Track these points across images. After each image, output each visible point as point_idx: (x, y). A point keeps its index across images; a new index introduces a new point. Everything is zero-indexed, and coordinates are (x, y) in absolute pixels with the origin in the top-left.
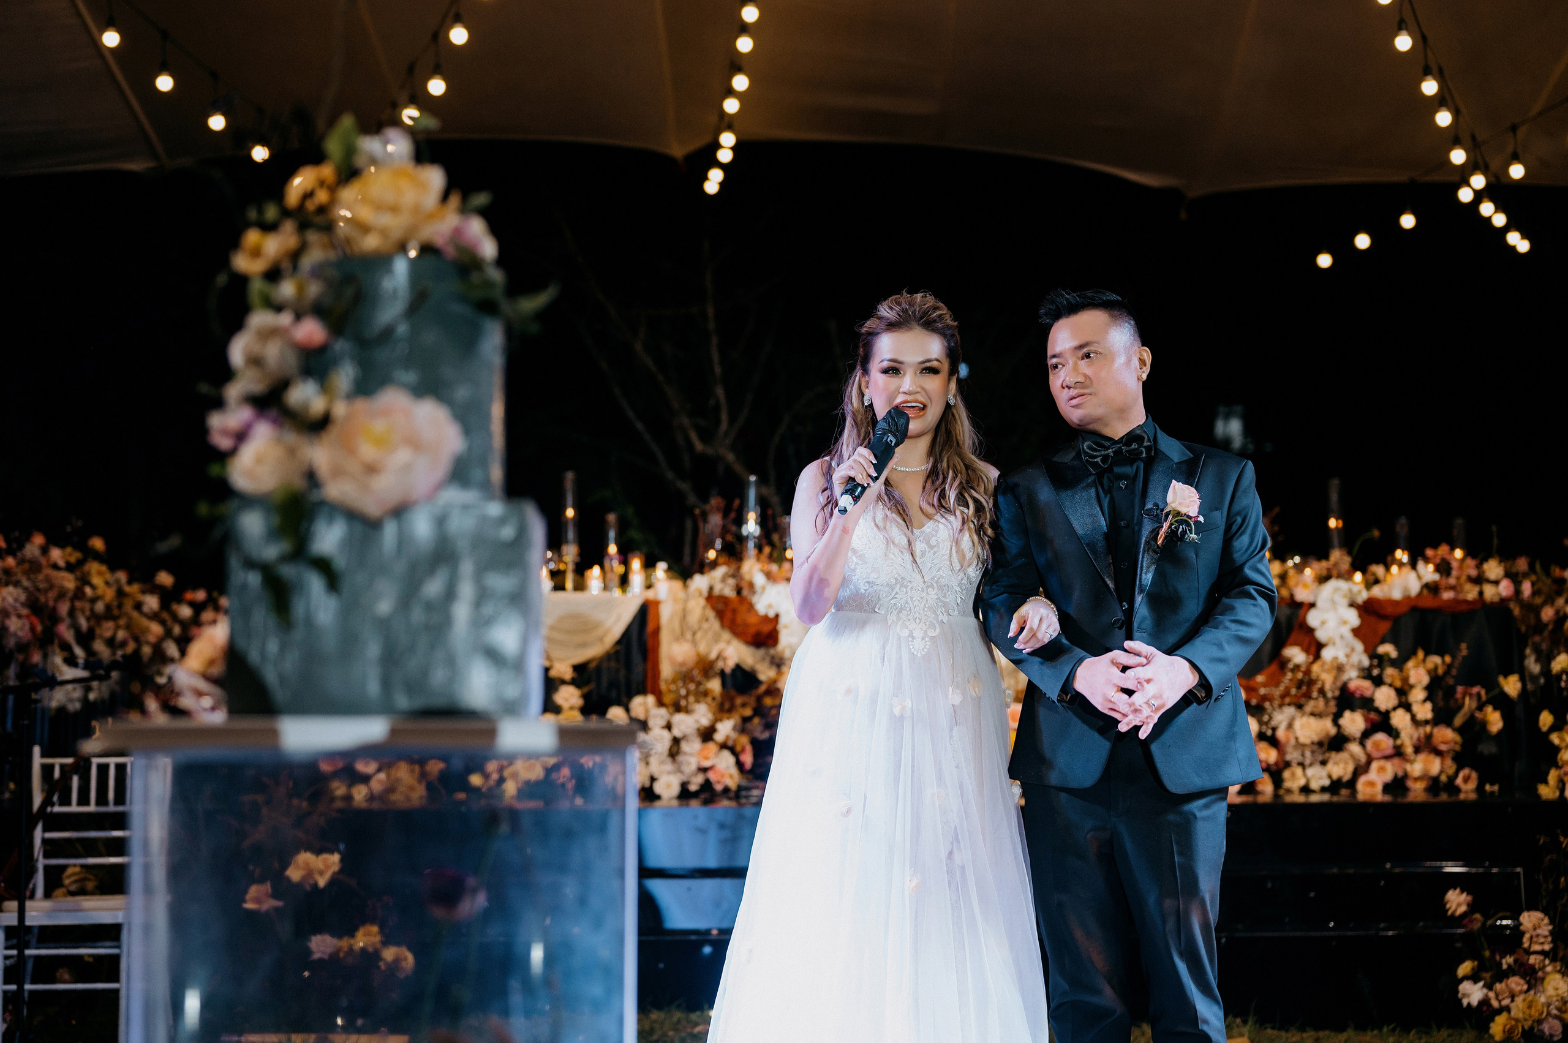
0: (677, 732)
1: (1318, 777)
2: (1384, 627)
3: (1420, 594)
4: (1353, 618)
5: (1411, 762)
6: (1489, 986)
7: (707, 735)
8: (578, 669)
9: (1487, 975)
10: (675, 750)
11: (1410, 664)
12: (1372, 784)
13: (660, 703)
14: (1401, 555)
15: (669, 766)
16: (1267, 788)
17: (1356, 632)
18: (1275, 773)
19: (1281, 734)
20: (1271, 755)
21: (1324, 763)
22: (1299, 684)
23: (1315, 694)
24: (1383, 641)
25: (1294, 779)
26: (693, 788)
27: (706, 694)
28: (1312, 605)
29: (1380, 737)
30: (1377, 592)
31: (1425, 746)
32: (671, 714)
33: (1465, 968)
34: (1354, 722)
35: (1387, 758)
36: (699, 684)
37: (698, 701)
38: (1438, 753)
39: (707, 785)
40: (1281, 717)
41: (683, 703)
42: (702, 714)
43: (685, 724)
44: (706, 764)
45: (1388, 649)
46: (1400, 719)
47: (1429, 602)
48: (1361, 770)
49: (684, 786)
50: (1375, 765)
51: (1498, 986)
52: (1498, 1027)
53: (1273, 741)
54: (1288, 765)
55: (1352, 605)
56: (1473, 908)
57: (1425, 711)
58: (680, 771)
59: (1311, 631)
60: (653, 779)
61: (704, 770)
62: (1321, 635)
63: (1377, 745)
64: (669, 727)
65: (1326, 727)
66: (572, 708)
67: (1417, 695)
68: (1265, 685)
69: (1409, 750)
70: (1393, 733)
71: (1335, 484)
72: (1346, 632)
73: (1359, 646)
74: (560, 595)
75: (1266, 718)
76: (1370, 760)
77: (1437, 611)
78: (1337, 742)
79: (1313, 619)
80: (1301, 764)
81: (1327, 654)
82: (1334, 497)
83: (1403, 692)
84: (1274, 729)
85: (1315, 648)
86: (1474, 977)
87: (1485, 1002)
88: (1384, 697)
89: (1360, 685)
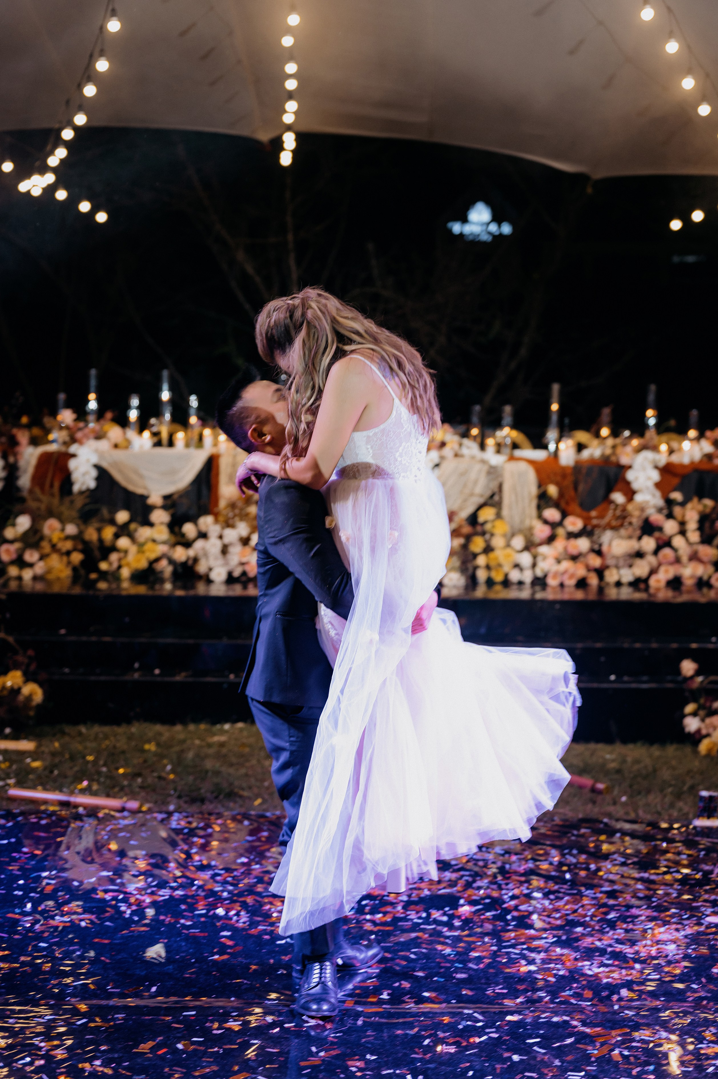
0: (226, 540)
1: (627, 575)
2: (676, 481)
3: (701, 461)
4: (655, 476)
5: (685, 566)
6: (703, 720)
7: (245, 541)
8: (166, 498)
9: (702, 713)
10: (225, 550)
11: (689, 506)
12: (658, 581)
13: (216, 521)
14: (692, 433)
15: (220, 561)
16: (594, 581)
17: (658, 485)
18: (600, 573)
19: (605, 548)
20: (596, 562)
21: (630, 566)
22: (617, 518)
23: (626, 524)
24: (675, 490)
25: (611, 576)
26: (237, 574)
27: (247, 515)
28: (630, 467)
29: (667, 552)
30: (675, 458)
31: (694, 557)
32: (223, 528)
33: (690, 708)
34: (649, 543)
35: (671, 564)
36: (242, 509)
37: (241, 520)
38: (700, 561)
39: (244, 573)
40: (607, 537)
41: (231, 522)
42: (242, 529)
43: (231, 535)
44: (244, 560)
45: (677, 496)
46: (678, 541)
47: (706, 466)
48: (653, 572)
49: (230, 574)
50: (662, 569)
51: (708, 721)
52: (704, 747)
53: (599, 553)
54: (607, 567)
55: (656, 467)
56: (698, 673)
57: (694, 536)
58: (227, 564)
59: (628, 483)
60: (210, 569)
61: (242, 564)
62: (635, 486)
63: (665, 556)
64: (221, 537)
65: (633, 545)
66: (162, 523)
67: (692, 525)
68: (597, 517)
69: (685, 559)
70: (675, 550)
71: (653, 388)
72: (650, 484)
73: (658, 494)
74: (159, 450)
75: (595, 537)
76: (660, 565)
77: (708, 472)
78: (639, 555)
79: (630, 476)
80: (617, 567)
81: (639, 498)
82: (651, 397)
83: (682, 524)
84: (600, 545)
85: (630, 493)
86: (694, 714)
87: (699, 731)
88: (670, 527)
89: (656, 518)
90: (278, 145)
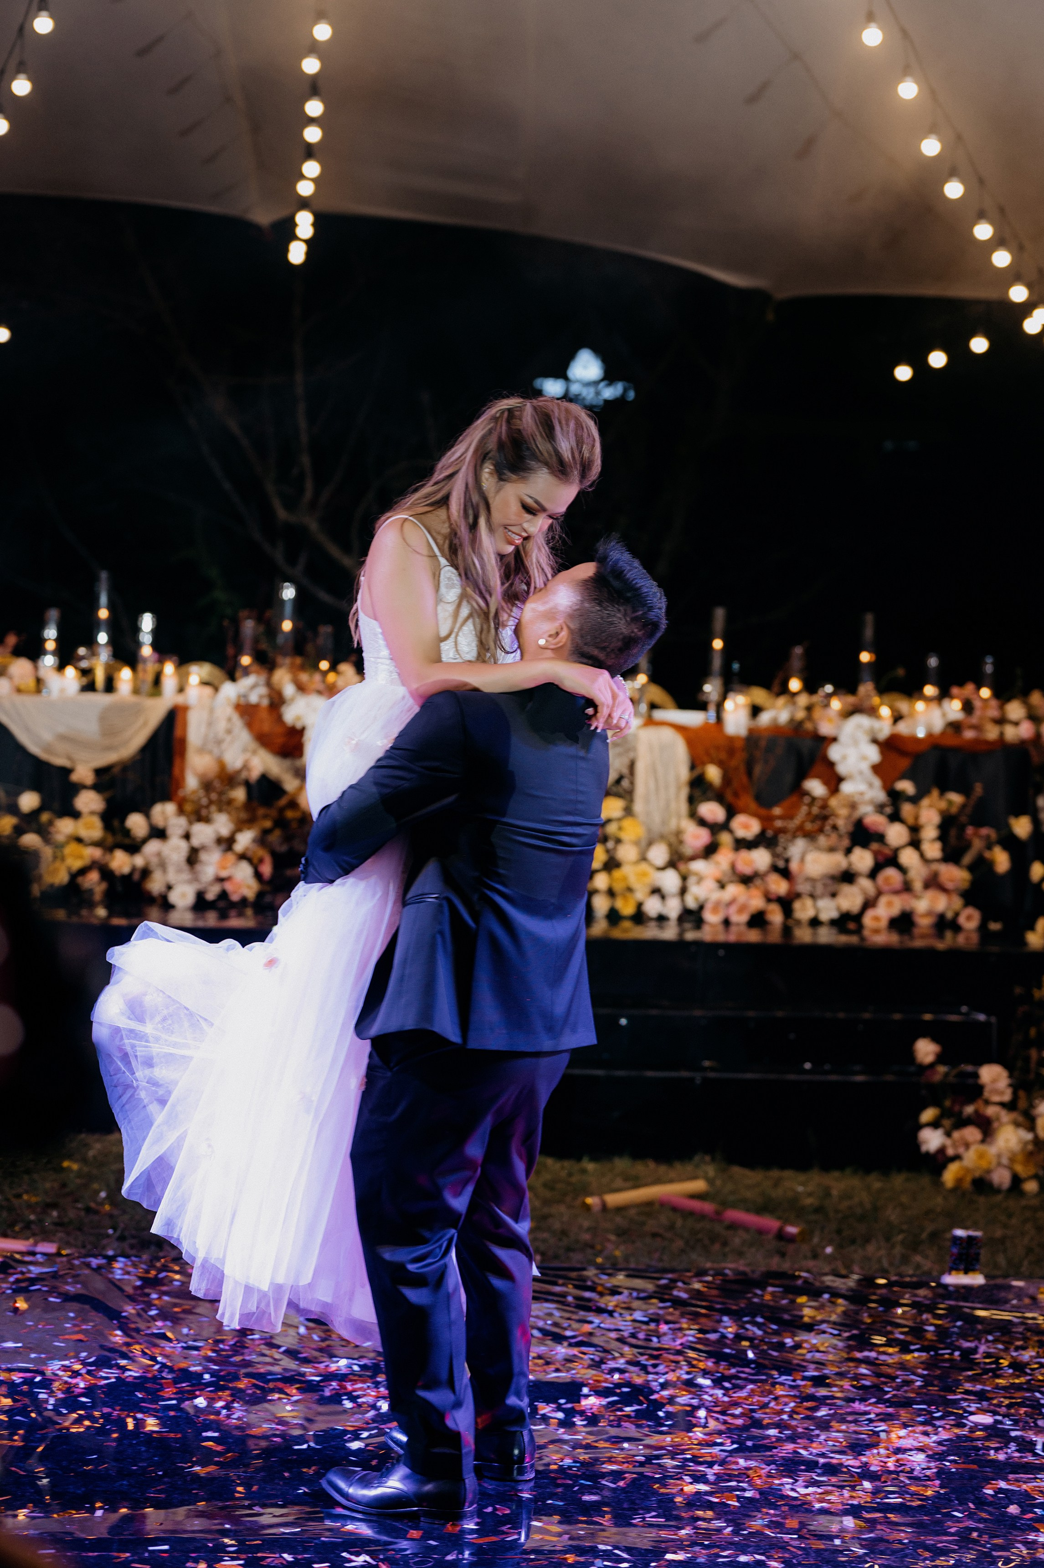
0: (196, 842)
1: (828, 909)
2: (904, 763)
3: (943, 733)
4: (873, 754)
5: (917, 897)
6: (948, 1134)
7: (227, 843)
8: (99, 772)
9: (947, 1123)
10: (193, 858)
11: (925, 802)
12: (877, 919)
13: (181, 811)
14: (930, 690)
15: (186, 875)
16: (776, 917)
17: (876, 769)
18: (786, 904)
19: (794, 866)
20: (780, 886)
21: (834, 895)
22: (814, 819)
23: (828, 828)
24: (903, 777)
25: (804, 910)
26: (211, 896)
27: (230, 802)
28: (834, 740)
29: (891, 873)
30: (903, 728)
31: (933, 883)
32: (191, 823)
33: (928, 1115)
34: (862, 859)
35: (896, 892)
36: (221, 794)
37: (220, 810)
38: (943, 889)
39: (223, 895)
40: (797, 849)
41: (204, 812)
42: (222, 824)
43: (203, 833)
44: (224, 874)
45: (906, 786)
46: (908, 857)
47: (951, 741)
48: (869, 904)
49: (200, 896)
50: (883, 900)
51: (956, 1135)
52: (950, 1175)
53: (785, 873)
54: (798, 896)
55: (875, 741)
56: (940, 1059)
57: (933, 850)
58: (196, 879)
59: (831, 765)
60: (169, 888)
61: (220, 880)
62: (842, 769)
63: (887, 880)
64: (187, 836)
65: (835, 861)
66: (92, 813)
67: (930, 833)
68: (780, 817)
69: (918, 885)
70: (903, 870)
71: (869, 618)
72: (865, 767)
73: (877, 782)
74: (90, 696)
75: (779, 849)
76: (879, 893)
77: (955, 750)
78: (848, 877)
79: (834, 753)
80: (812, 896)
81: (847, 788)
82: (869, 633)
83: (915, 830)
84: (787, 861)
85: (834, 781)
86: (935, 1124)
87: (942, 1150)
88: (896, 834)
89: (875, 820)
90: (287, 229)
